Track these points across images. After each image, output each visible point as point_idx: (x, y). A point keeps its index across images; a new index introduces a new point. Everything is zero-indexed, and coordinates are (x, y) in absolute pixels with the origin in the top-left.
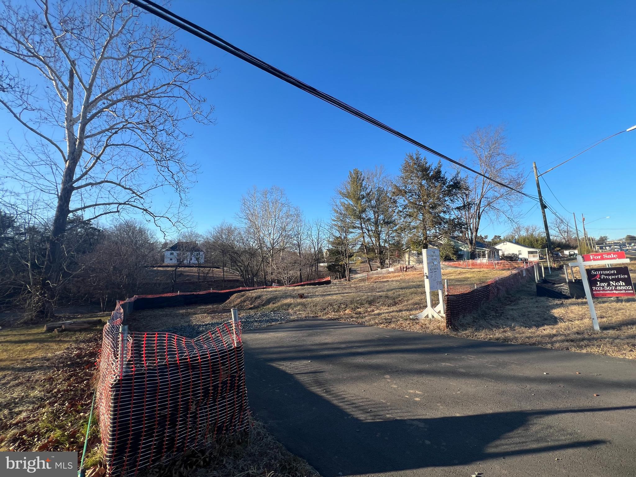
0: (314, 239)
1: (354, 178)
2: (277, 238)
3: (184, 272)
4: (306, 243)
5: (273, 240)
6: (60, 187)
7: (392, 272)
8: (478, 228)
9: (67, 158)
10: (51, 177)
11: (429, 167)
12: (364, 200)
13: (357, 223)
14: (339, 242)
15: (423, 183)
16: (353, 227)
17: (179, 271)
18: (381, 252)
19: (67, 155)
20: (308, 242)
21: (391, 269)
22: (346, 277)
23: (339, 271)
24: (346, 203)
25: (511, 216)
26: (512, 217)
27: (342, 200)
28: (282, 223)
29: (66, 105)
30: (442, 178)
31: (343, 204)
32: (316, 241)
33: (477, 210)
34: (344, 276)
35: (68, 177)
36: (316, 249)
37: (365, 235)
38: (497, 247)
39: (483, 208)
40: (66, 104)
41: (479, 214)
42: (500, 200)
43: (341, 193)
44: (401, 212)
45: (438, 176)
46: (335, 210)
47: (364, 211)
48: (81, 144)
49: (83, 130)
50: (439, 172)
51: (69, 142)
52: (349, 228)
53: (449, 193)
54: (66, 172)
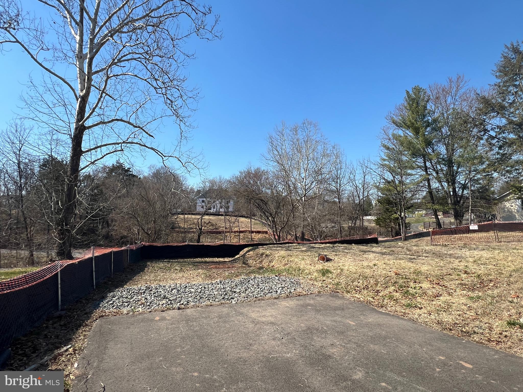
0: (358, 185)
1: (413, 99)
3: (212, 220)
4: (347, 189)
6: (73, 126)
9: (78, 96)
13: (419, 161)
14: (392, 187)
16: (412, 166)
17: (205, 219)
19: (78, 93)
22: (401, 236)
23: (391, 227)
24: (403, 134)
27: (396, 131)
31: (397, 137)
34: (398, 234)
35: (80, 116)
36: (361, 197)
37: (431, 177)
48: (90, 80)
49: (90, 65)
52: (405, 168)
54: (78, 111)
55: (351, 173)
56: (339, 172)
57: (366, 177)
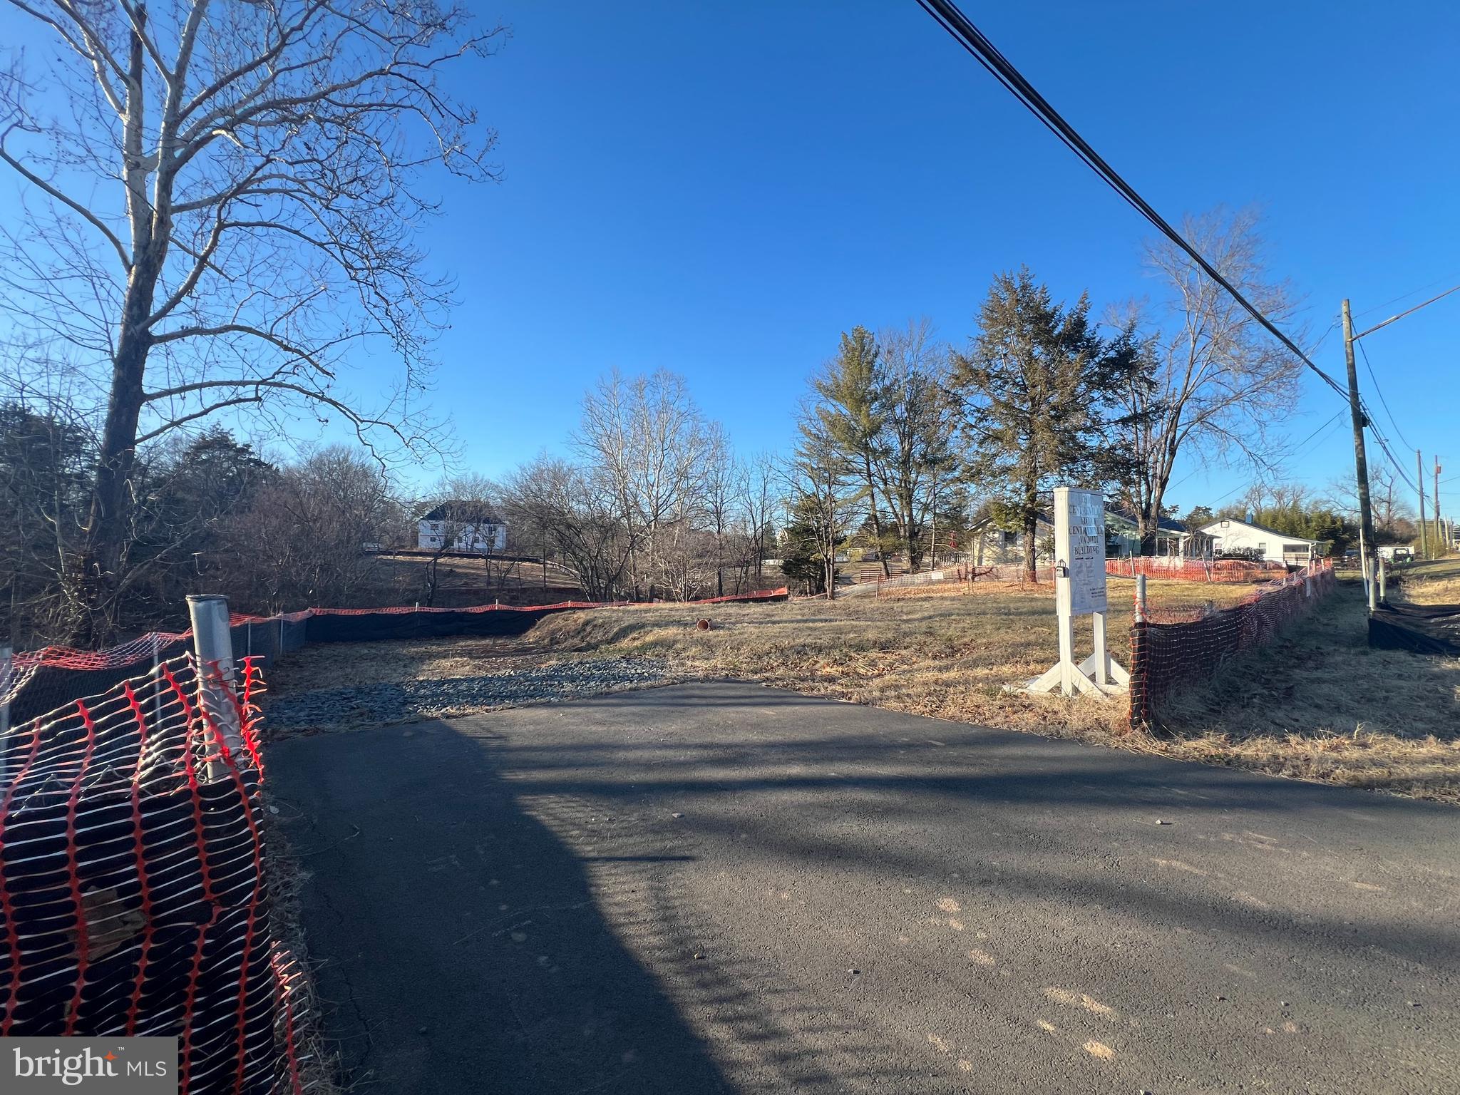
0: (754, 500)
1: (854, 350)
2: (667, 494)
3: (457, 566)
4: (735, 510)
5: (658, 499)
6: (117, 332)
7: (939, 582)
8: (1167, 479)
9: (131, 259)
10: (93, 308)
11: (1054, 313)
12: (877, 404)
13: (859, 461)
14: (813, 507)
15: (1035, 354)
16: (847, 469)
17: (441, 564)
18: (913, 535)
19: (130, 251)
20: (739, 507)
21: (937, 575)
22: (825, 591)
23: (809, 577)
24: (833, 411)
25: (1259, 449)
26: (1260, 453)
27: (822, 405)
28: (679, 459)
29: (126, 123)
30: (1088, 341)
31: (824, 415)
32: (758, 504)
33: (1168, 432)
34: (820, 589)
35: (135, 309)
36: (759, 524)
37: (876, 490)
38: (1208, 531)
39: (1184, 428)
40: (125, 119)
41: (1173, 441)
42: (1235, 408)
43: (820, 387)
44: (971, 426)
45: (1076, 336)
46: (804, 430)
47: (875, 430)
48: (164, 223)
49: (165, 187)
50: (1080, 324)
51: (136, 219)
52: (837, 472)
53: (1103, 382)
54: (130, 298)
55: (742, 478)
56: (720, 475)
57: (768, 487)
